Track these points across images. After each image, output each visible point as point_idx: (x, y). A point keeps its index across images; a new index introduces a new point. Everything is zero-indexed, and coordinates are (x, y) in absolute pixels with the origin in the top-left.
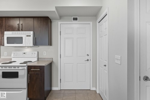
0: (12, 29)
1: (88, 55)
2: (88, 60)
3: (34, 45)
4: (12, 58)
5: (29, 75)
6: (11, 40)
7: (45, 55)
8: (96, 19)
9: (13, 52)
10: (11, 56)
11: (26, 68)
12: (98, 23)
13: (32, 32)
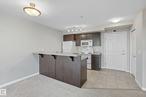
0: (83, 39)
1: (123, 51)
2: (123, 54)
4: (83, 52)
6: (83, 44)
8: (130, 30)
10: (82, 50)
11: (91, 55)
12: (131, 32)
13: (92, 40)
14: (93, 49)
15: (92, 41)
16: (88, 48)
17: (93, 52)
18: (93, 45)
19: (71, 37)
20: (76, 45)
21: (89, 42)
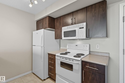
3: (87, 37)
4: (68, 49)
5: (83, 72)
7: (99, 48)
9: (68, 44)
10: (66, 47)
11: (80, 63)
13: (85, 24)
14: (88, 45)
15: (85, 27)
16: (79, 43)
17: (88, 53)
18: (88, 36)
19: (45, 23)
20: (56, 38)
21: (77, 29)
